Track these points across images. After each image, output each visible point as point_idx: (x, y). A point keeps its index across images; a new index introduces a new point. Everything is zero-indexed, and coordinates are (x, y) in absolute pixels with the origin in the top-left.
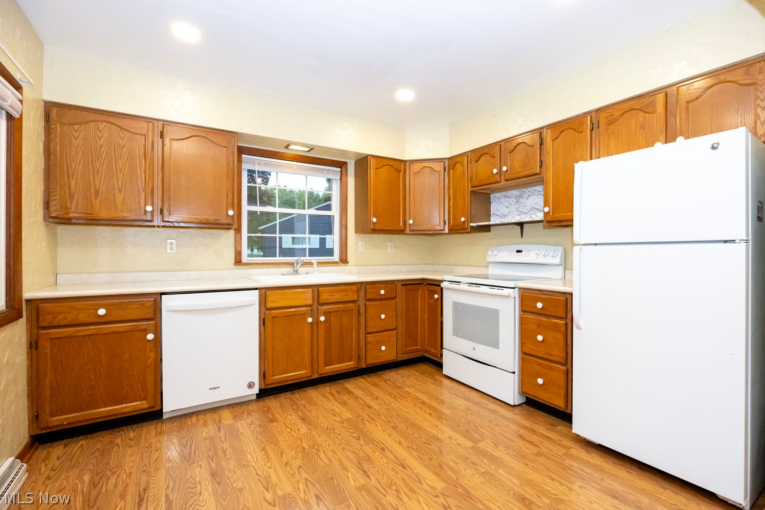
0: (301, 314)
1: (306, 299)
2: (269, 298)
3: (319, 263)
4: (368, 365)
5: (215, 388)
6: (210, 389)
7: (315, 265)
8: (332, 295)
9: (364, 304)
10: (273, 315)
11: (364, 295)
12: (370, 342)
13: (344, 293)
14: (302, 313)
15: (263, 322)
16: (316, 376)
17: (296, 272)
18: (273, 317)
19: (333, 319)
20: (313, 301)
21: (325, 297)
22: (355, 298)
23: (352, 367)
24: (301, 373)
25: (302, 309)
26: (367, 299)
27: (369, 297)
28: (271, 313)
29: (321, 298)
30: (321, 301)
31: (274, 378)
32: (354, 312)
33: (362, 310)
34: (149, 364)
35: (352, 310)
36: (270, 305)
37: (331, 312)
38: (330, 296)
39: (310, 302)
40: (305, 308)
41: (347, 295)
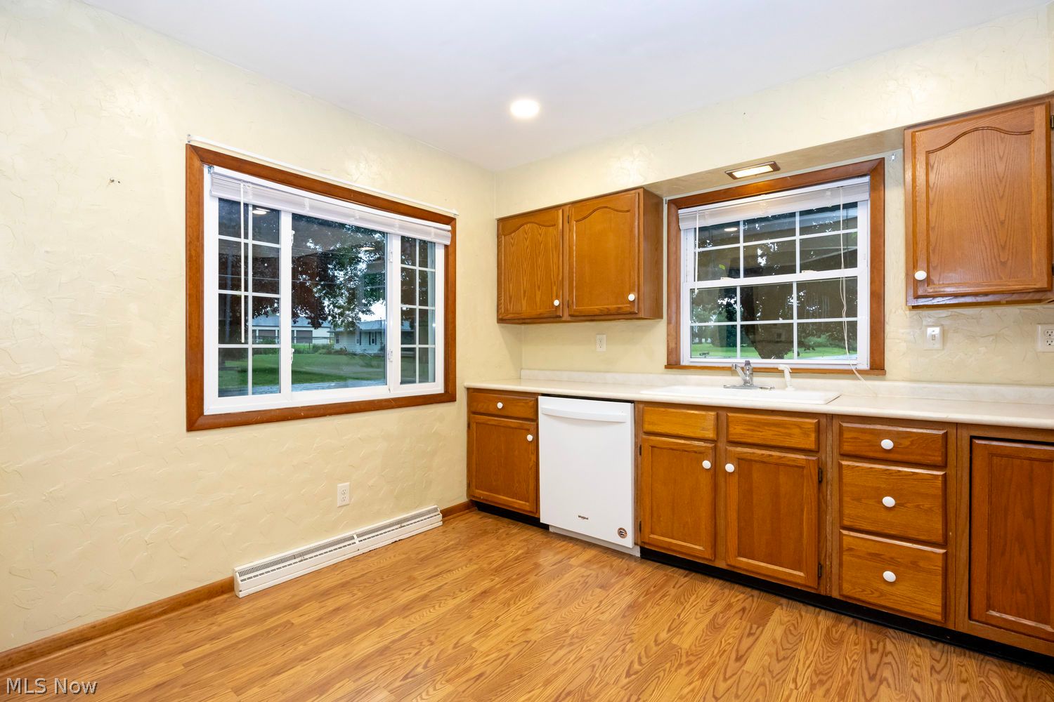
0: (696, 452)
1: (703, 429)
2: (647, 418)
3: (795, 372)
4: (843, 596)
5: (584, 518)
6: (579, 517)
7: (787, 373)
8: (753, 430)
9: (835, 463)
10: (652, 444)
11: (836, 443)
12: (850, 549)
13: (783, 430)
14: (695, 449)
15: (639, 450)
16: (721, 564)
17: (747, 385)
18: (652, 447)
19: (757, 475)
20: (718, 434)
21: (737, 431)
22: (810, 443)
23: (799, 581)
24: (697, 549)
25: (696, 443)
26: (842, 453)
27: (847, 448)
28: (648, 440)
29: (731, 429)
30: (732, 438)
31: (652, 536)
32: (805, 471)
33: (831, 474)
34: (530, 466)
35: (803, 468)
36: (648, 427)
37: (755, 461)
38: (748, 430)
39: (710, 434)
40: (702, 444)
41: (790, 435)
